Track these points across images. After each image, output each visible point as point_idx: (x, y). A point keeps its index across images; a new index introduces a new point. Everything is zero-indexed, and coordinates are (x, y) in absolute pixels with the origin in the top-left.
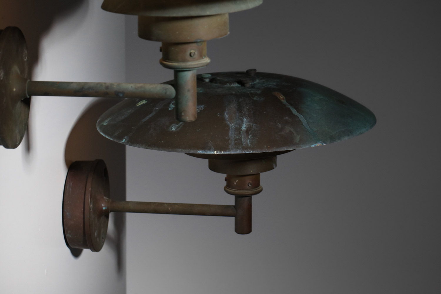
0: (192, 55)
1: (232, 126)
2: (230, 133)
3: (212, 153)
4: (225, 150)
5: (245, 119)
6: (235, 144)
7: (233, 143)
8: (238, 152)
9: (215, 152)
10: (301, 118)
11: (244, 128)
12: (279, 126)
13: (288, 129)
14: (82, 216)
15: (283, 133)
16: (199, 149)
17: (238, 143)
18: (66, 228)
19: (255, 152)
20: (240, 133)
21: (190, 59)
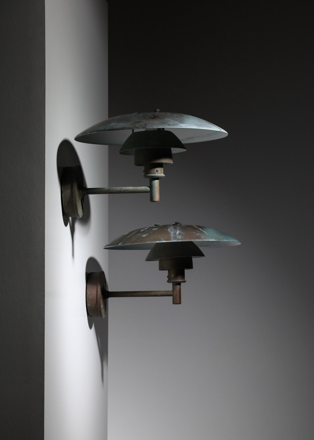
0: (158, 171)
1: (172, 233)
2: (171, 235)
3: (163, 242)
4: (169, 240)
5: (178, 231)
6: (174, 238)
7: (173, 238)
8: (175, 241)
9: (165, 241)
10: (204, 231)
11: (177, 233)
12: (194, 233)
13: (198, 234)
14: (96, 293)
15: (196, 235)
16: (157, 241)
17: (175, 238)
18: (87, 301)
19: (183, 241)
20: (176, 235)
21: (156, 172)
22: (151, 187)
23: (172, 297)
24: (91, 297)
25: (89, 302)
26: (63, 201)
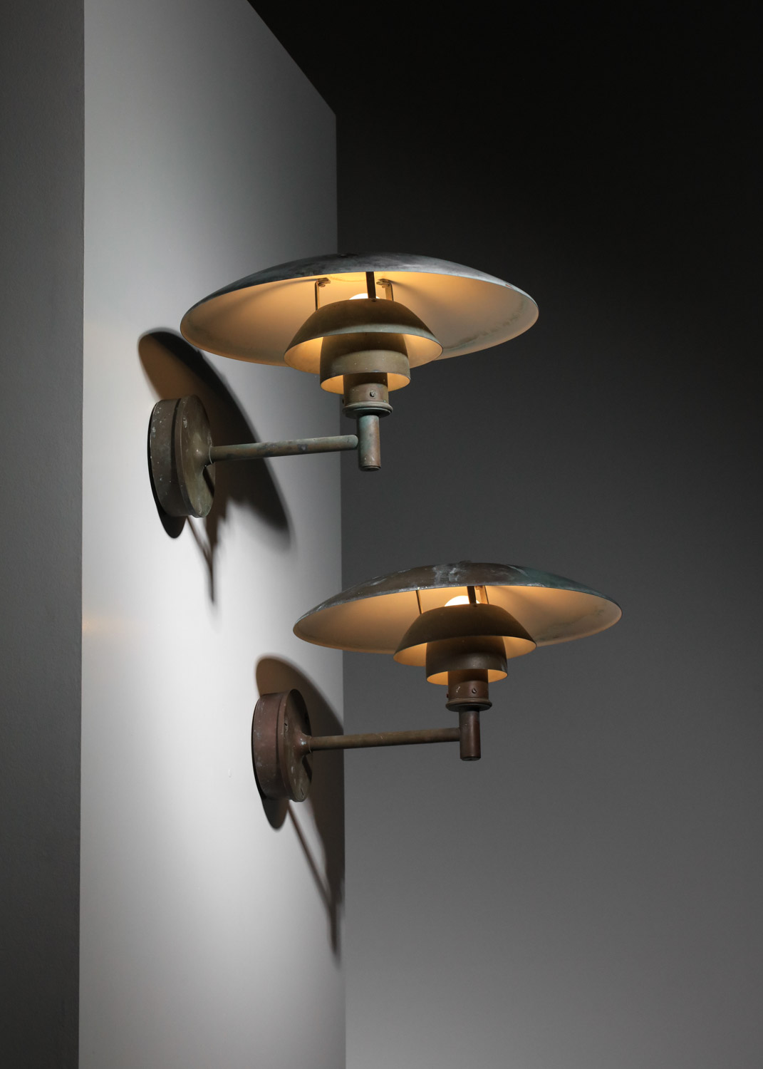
0: (373, 394)
11: (452, 572)
17: (445, 580)
21: (369, 398)
22: (359, 433)
23: (457, 744)
24: (263, 745)
25: (259, 758)
26: (153, 470)
